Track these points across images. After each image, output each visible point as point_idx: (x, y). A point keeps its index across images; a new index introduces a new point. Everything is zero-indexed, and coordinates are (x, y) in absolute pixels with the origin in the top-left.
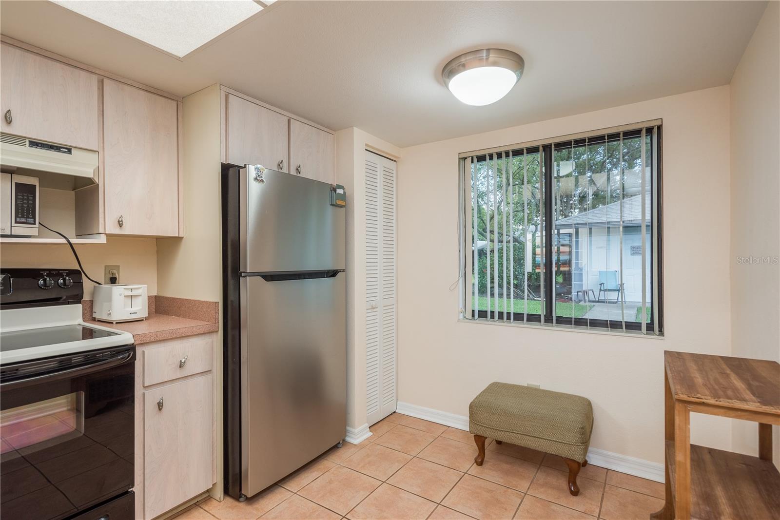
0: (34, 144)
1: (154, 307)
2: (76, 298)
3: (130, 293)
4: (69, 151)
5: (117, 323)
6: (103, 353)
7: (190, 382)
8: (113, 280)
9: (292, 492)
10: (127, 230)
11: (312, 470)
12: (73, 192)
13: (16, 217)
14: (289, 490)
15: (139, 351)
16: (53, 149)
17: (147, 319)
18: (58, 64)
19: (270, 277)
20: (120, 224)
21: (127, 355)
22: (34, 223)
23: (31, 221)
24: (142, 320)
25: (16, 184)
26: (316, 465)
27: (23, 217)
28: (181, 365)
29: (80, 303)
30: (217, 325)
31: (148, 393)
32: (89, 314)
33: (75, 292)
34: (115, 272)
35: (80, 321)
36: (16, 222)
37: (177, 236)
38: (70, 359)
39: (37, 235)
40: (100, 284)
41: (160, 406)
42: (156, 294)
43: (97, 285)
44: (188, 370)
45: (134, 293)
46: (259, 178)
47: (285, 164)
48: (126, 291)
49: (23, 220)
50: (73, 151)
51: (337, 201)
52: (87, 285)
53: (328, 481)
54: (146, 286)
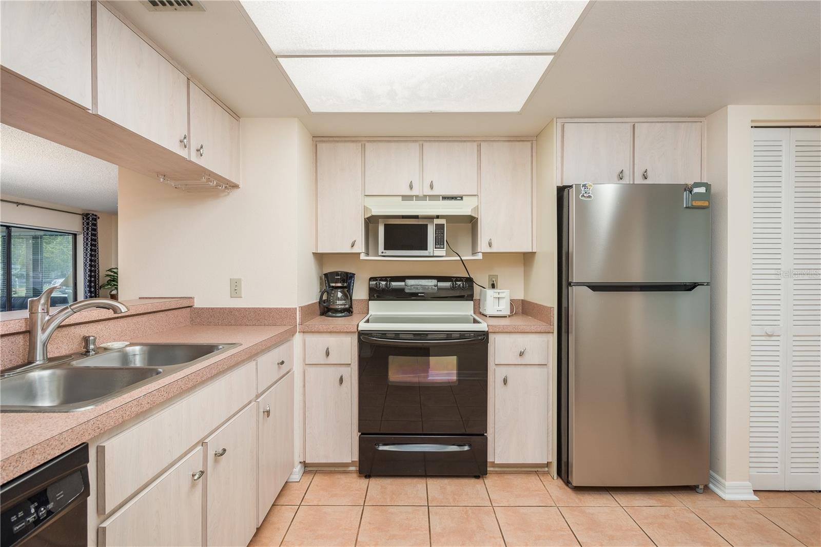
0: (444, 198)
1: (521, 308)
2: (470, 297)
3: (497, 295)
4: (462, 198)
5: (489, 317)
6: (470, 334)
7: (529, 369)
8: (493, 286)
9: (619, 503)
10: (495, 249)
11: (651, 497)
12: (470, 225)
13: (436, 244)
14: (617, 501)
15: (491, 337)
16: (453, 199)
17: (509, 316)
18: (456, 144)
19: (595, 287)
20: (490, 245)
21: (482, 337)
22: (444, 248)
23: (442, 246)
24: (506, 317)
25: (436, 224)
26: (657, 495)
27: (438, 244)
28: (521, 354)
29: (472, 300)
30: (552, 327)
31: (498, 369)
32: (477, 310)
33: (469, 293)
34: (494, 279)
35: (472, 312)
36: (435, 248)
37: (531, 251)
38: (451, 334)
39: (445, 255)
40: (484, 288)
41: (505, 381)
42: (523, 299)
43: (483, 289)
44: (527, 359)
45: (501, 295)
46: (585, 195)
47: (627, 173)
48: (495, 293)
49: (439, 246)
50: (464, 198)
51: (693, 202)
52: (477, 289)
53: (663, 514)
54: (509, 291)
